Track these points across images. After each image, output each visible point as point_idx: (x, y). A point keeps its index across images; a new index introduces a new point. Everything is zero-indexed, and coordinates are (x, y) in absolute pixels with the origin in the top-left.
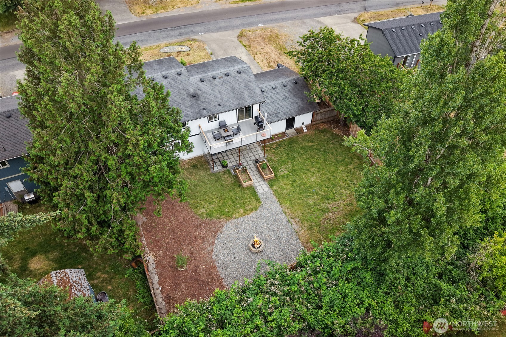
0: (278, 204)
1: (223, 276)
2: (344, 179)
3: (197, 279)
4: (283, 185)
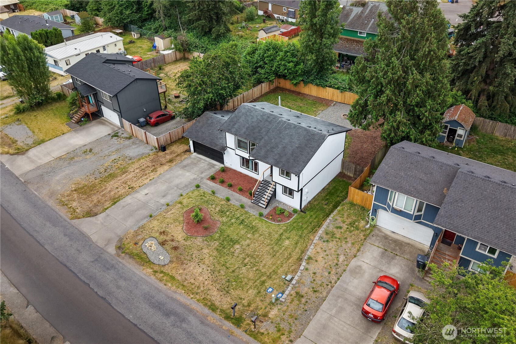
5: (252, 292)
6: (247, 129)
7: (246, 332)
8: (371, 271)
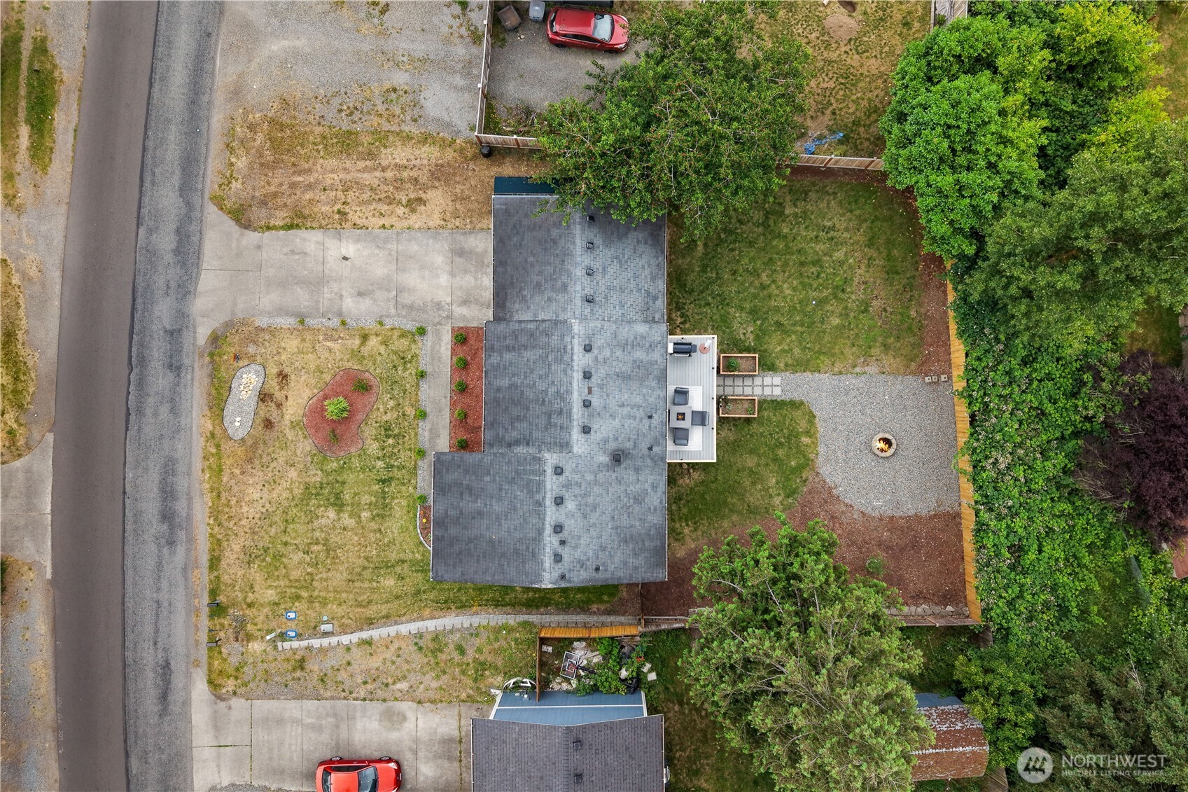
0: (817, 374)
1: (911, 513)
2: (811, 239)
3: (902, 550)
4: (778, 349)
5: (271, 595)
6: (511, 386)
7: (210, 631)
8: (406, 737)
